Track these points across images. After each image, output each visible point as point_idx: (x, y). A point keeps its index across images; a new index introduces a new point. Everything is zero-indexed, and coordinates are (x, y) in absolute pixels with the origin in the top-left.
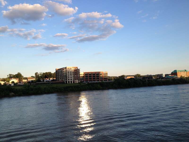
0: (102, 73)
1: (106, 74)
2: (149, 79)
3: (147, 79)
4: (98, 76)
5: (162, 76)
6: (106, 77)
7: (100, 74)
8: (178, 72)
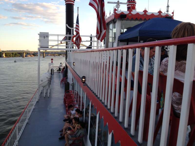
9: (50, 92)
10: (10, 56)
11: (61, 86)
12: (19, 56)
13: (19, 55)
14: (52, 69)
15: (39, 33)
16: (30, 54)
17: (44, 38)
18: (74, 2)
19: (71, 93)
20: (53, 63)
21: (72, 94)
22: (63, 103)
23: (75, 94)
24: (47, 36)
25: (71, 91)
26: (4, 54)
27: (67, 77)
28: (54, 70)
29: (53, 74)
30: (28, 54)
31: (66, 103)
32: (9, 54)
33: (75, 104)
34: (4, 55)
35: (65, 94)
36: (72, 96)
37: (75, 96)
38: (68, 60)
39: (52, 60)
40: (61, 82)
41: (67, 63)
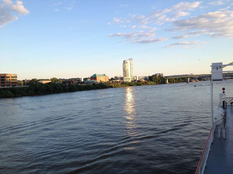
0: (9, 76)
1: (14, 77)
2: (70, 84)
3: (68, 83)
4: (4, 80)
5: (80, 80)
6: (14, 81)
7: (7, 77)
8: (97, 77)
9: (226, 132)
10: (173, 82)
12: (183, 82)
13: (183, 80)
14: (224, 101)
15: (211, 65)
16: (194, 78)
17: (216, 69)
20: (225, 93)
24: (220, 67)
26: (167, 80)
28: (227, 102)
29: (226, 108)
30: (192, 79)
32: (173, 80)
34: (167, 82)
39: (224, 89)
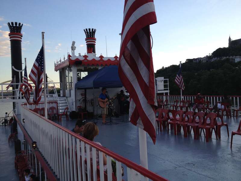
11: (10, 145)
18: (21, 39)
19: (23, 154)
21: (25, 156)
22: (14, 168)
23: (29, 155)
25: (23, 151)
27: (17, 132)
31: (18, 169)
33: (30, 168)
35: (16, 155)
36: (25, 157)
37: (29, 158)
38: (16, 110)
40: (9, 139)
41: (16, 115)
